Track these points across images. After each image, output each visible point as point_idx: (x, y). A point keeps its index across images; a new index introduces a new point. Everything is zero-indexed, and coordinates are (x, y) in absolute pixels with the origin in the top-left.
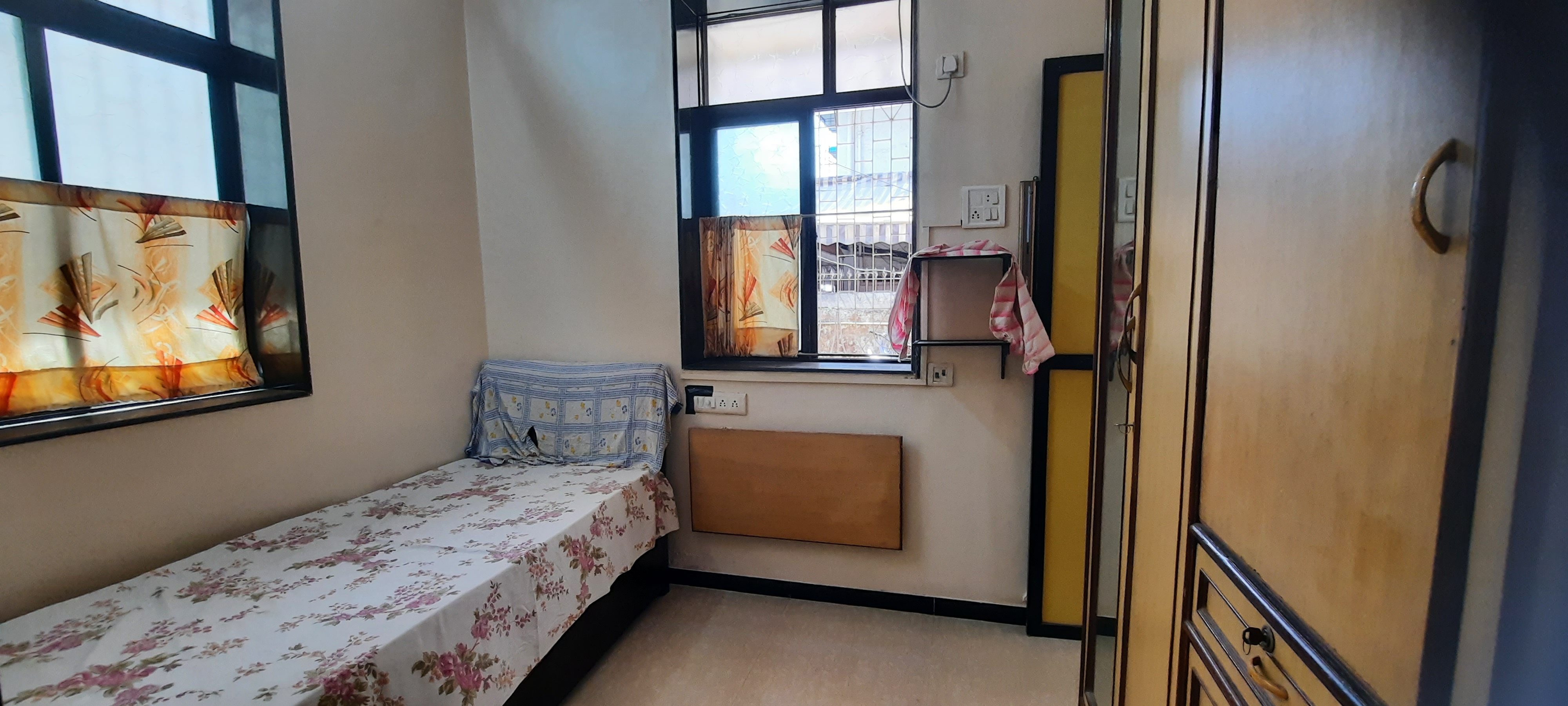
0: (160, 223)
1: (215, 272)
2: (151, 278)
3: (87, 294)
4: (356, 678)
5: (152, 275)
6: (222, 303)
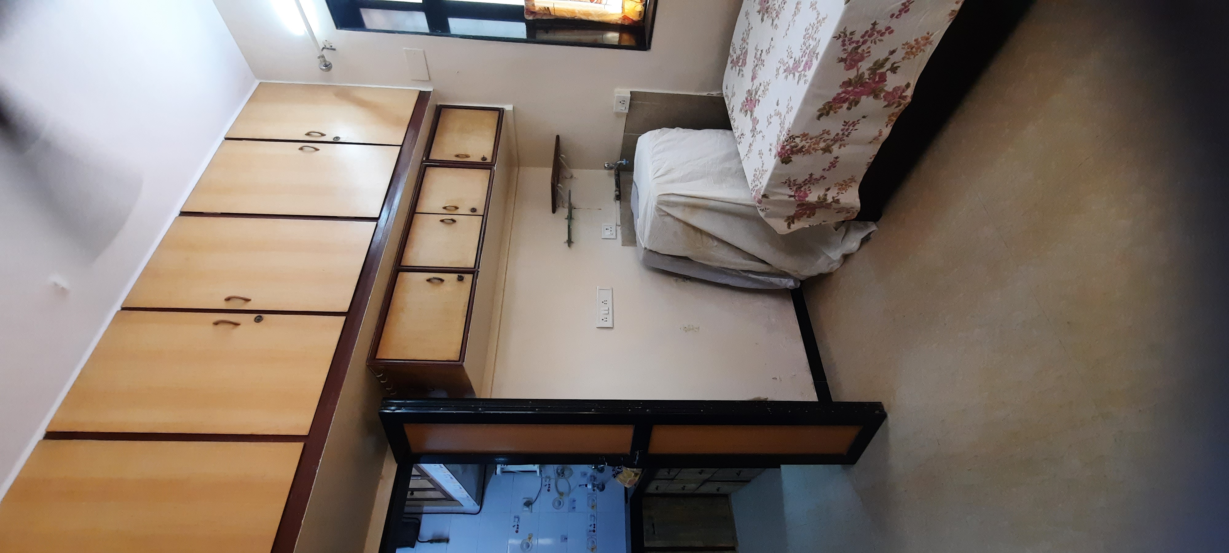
4: (789, 146)
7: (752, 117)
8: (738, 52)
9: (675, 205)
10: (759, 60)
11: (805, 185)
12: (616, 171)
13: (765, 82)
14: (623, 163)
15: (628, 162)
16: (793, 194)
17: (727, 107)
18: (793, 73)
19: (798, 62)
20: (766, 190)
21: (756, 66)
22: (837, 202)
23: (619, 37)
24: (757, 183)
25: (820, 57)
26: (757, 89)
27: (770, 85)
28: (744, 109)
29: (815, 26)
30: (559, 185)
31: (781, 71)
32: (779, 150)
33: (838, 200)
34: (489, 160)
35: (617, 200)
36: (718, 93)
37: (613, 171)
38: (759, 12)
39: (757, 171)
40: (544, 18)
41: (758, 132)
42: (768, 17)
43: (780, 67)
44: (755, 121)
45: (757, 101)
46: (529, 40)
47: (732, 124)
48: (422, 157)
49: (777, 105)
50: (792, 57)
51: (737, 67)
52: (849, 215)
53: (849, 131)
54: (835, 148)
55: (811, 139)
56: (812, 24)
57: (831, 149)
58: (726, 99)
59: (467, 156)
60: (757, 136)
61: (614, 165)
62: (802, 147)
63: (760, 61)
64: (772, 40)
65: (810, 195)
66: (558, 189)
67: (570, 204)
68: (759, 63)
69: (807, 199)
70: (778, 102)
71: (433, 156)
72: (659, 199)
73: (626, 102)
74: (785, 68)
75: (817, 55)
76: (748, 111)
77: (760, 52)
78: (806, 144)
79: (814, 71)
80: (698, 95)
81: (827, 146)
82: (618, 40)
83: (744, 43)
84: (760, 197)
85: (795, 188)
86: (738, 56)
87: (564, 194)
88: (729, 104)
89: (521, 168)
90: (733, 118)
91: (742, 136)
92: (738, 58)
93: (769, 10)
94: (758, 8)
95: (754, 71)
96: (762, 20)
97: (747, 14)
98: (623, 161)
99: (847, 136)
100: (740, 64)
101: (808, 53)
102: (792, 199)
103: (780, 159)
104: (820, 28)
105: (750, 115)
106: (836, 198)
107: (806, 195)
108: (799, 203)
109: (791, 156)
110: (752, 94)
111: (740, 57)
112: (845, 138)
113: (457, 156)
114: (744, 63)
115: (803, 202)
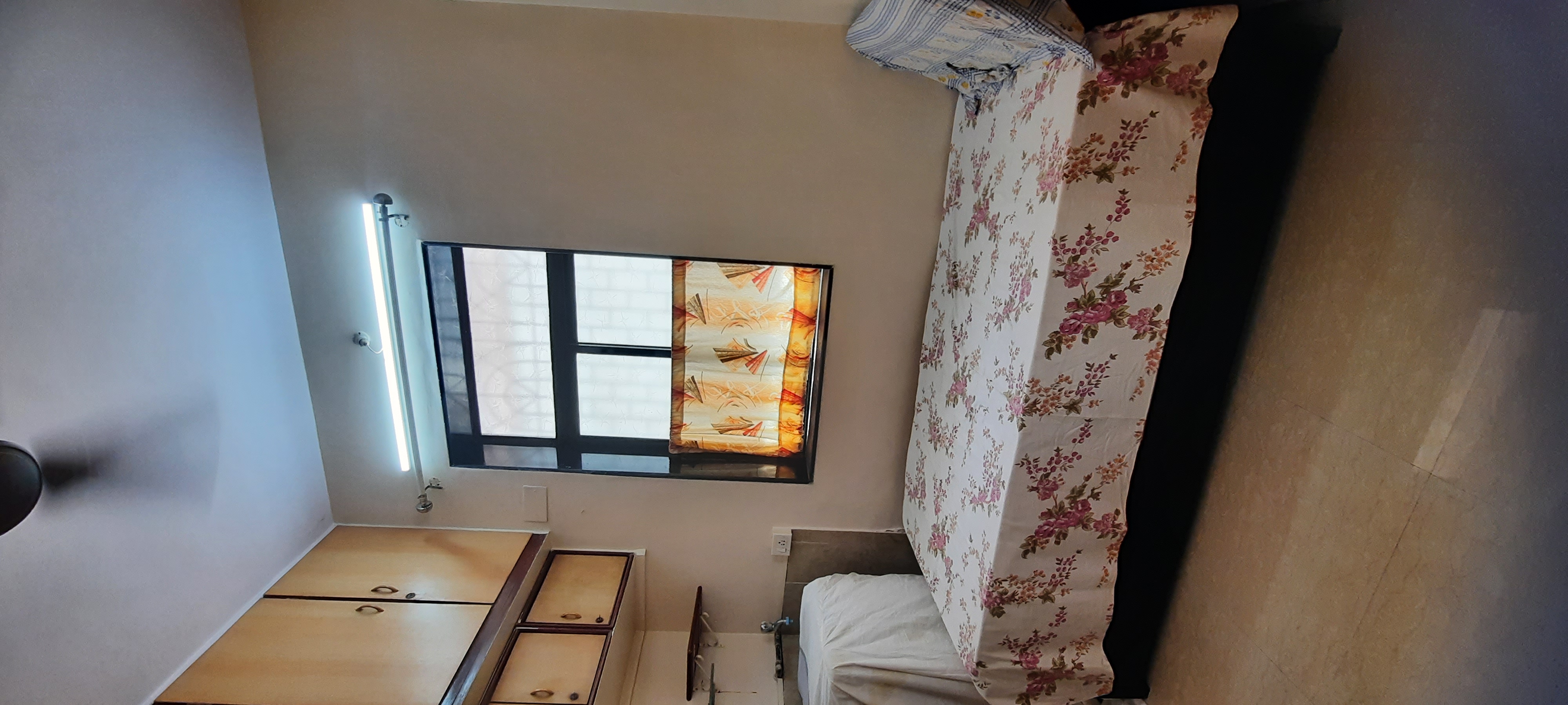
0: (692, 308)
1: (726, 276)
2: (730, 319)
3: (740, 352)
4: (996, 592)
5: (728, 317)
6: (752, 273)
7: (944, 557)
8: (915, 483)
9: (859, 682)
10: (940, 491)
11: (1030, 645)
12: (777, 634)
13: (951, 514)
14: (785, 622)
15: (792, 621)
16: (1017, 659)
17: (912, 546)
18: (980, 504)
19: (983, 492)
20: (979, 655)
21: (938, 498)
22: (1080, 666)
23: (777, 470)
24: (966, 644)
25: (1006, 485)
26: (944, 523)
27: (957, 518)
28: (933, 548)
29: (993, 454)
30: (699, 656)
31: (967, 502)
32: (985, 597)
33: (1080, 664)
34: (606, 622)
35: (779, 677)
36: (899, 529)
37: (772, 635)
38: (930, 441)
39: (963, 628)
40: (691, 451)
41: (955, 576)
42: (941, 446)
43: (965, 497)
44: (948, 562)
45: (946, 538)
46: (672, 474)
47: (921, 566)
48: (517, 619)
49: (971, 542)
50: (975, 487)
51: (916, 499)
52: (1101, 686)
53: (1067, 571)
54: (1056, 594)
55: (1023, 583)
56: (989, 452)
57: (1051, 596)
58: (909, 536)
59: (578, 617)
60: (954, 580)
61: (773, 626)
62: (1014, 594)
63: (940, 493)
64: (950, 469)
65: (1041, 659)
66: (696, 661)
67: (713, 685)
68: (941, 494)
69: (1039, 665)
70: (971, 538)
71: (532, 618)
72: (836, 674)
73: (787, 543)
74: (971, 499)
75: (1003, 484)
76: (938, 550)
77: (938, 483)
78: (1017, 590)
79: (1004, 501)
80: (875, 532)
81: (1045, 592)
82: (775, 472)
83: (920, 472)
84: (975, 666)
85: (1018, 651)
86: (915, 487)
87: (704, 670)
88: (914, 542)
89: (648, 633)
90: (921, 559)
91: (936, 581)
92: (916, 489)
93: (941, 438)
94: (929, 437)
95: (936, 503)
96: (936, 449)
97: (918, 443)
98: (785, 619)
99: (1067, 577)
100: (919, 496)
101: (992, 482)
102: (1018, 666)
103: (988, 610)
104: (999, 456)
105: (941, 555)
106: (1076, 662)
107: (1036, 661)
108: (1030, 671)
109: (1003, 606)
110: (939, 530)
111: (918, 488)
112: (1065, 581)
113: (564, 617)
114: (924, 495)
115: (1034, 670)
